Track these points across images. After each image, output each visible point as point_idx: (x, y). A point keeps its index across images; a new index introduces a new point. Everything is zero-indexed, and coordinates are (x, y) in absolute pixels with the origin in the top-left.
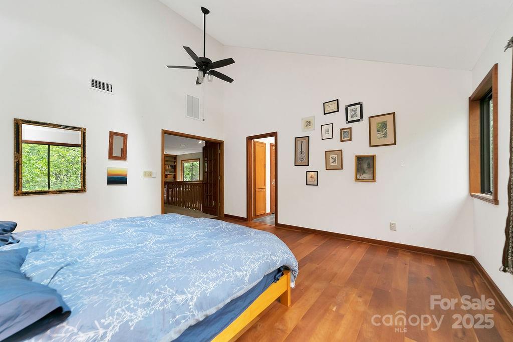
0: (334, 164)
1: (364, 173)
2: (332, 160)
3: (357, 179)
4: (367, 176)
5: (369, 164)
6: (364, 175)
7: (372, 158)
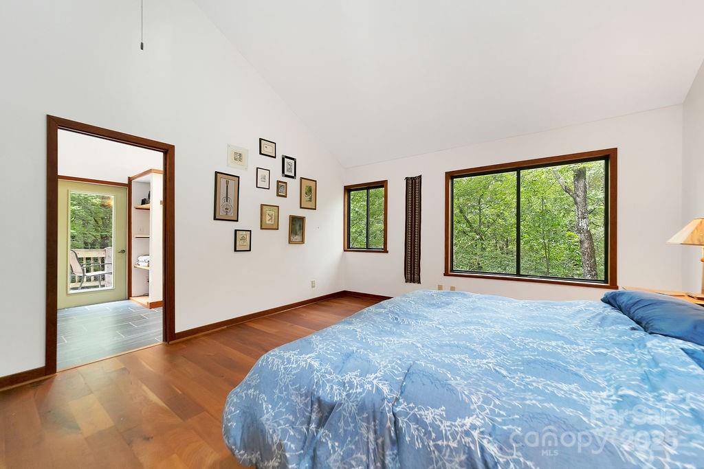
0: (270, 222)
1: (296, 234)
2: (268, 218)
3: (290, 242)
4: (298, 238)
5: (300, 226)
6: (297, 237)
7: (302, 219)
